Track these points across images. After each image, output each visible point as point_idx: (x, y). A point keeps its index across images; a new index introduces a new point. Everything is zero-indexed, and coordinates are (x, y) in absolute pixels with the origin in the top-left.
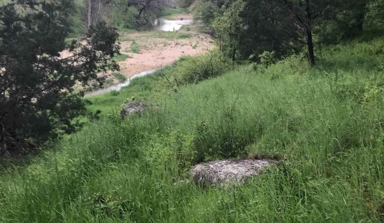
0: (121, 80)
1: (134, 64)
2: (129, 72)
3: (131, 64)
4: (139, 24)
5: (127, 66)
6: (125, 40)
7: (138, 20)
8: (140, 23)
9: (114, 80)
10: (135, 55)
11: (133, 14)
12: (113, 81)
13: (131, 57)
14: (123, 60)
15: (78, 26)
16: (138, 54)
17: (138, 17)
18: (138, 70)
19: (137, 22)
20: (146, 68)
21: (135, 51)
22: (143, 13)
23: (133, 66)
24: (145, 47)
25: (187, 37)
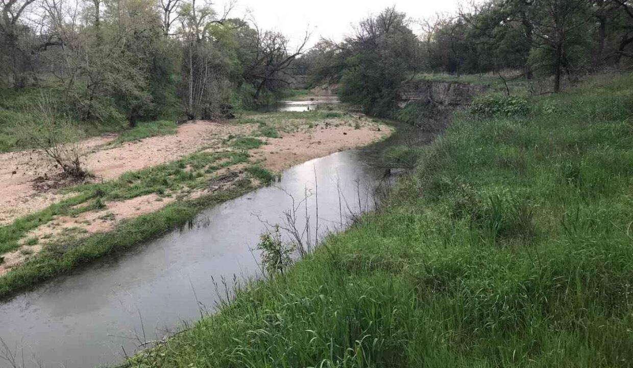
0: (263, 179)
1: (277, 153)
2: (274, 165)
3: (272, 153)
4: (257, 105)
5: (266, 156)
6: (247, 122)
7: (256, 100)
8: (260, 104)
9: (252, 179)
10: (271, 140)
11: (249, 93)
12: (250, 182)
13: (266, 144)
14: (255, 147)
15: (173, 105)
16: (277, 139)
17: (255, 96)
18: (288, 162)
19: (255, 102)
20: (298, 158)
21: (269, 134)
22: (261, 91)
23: (277, 156)
24: (284, 129)
25: (336, 116)
